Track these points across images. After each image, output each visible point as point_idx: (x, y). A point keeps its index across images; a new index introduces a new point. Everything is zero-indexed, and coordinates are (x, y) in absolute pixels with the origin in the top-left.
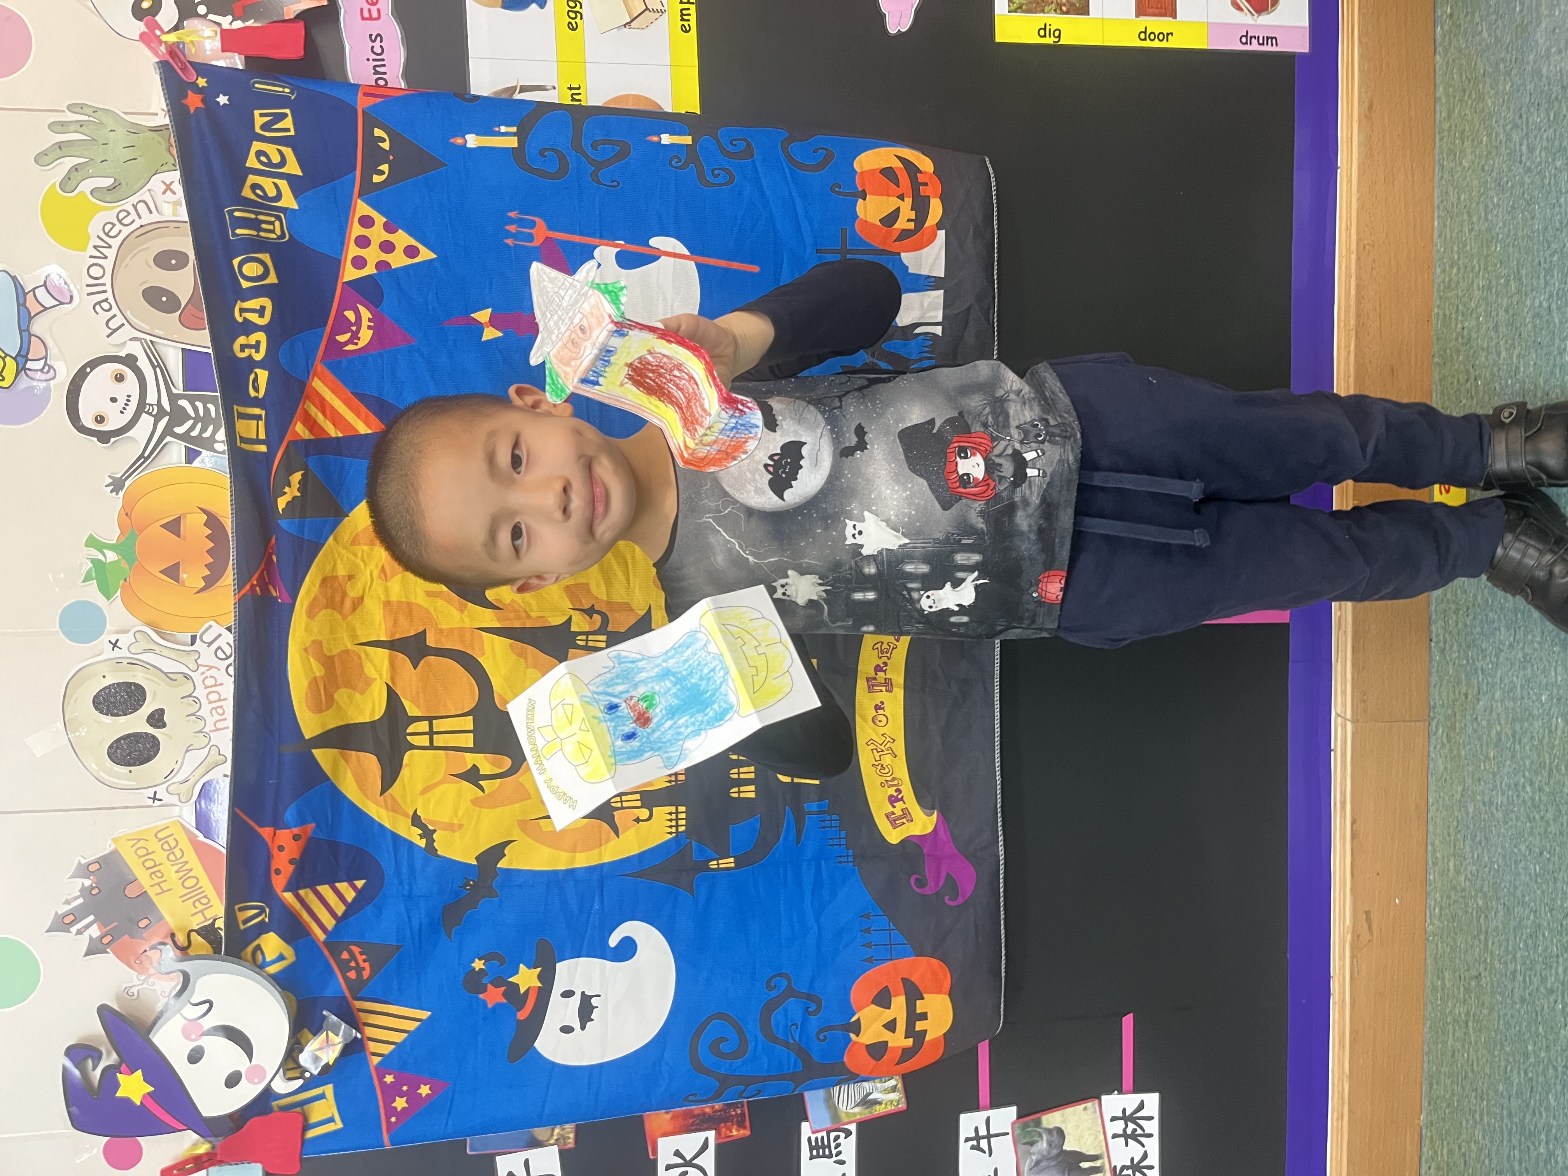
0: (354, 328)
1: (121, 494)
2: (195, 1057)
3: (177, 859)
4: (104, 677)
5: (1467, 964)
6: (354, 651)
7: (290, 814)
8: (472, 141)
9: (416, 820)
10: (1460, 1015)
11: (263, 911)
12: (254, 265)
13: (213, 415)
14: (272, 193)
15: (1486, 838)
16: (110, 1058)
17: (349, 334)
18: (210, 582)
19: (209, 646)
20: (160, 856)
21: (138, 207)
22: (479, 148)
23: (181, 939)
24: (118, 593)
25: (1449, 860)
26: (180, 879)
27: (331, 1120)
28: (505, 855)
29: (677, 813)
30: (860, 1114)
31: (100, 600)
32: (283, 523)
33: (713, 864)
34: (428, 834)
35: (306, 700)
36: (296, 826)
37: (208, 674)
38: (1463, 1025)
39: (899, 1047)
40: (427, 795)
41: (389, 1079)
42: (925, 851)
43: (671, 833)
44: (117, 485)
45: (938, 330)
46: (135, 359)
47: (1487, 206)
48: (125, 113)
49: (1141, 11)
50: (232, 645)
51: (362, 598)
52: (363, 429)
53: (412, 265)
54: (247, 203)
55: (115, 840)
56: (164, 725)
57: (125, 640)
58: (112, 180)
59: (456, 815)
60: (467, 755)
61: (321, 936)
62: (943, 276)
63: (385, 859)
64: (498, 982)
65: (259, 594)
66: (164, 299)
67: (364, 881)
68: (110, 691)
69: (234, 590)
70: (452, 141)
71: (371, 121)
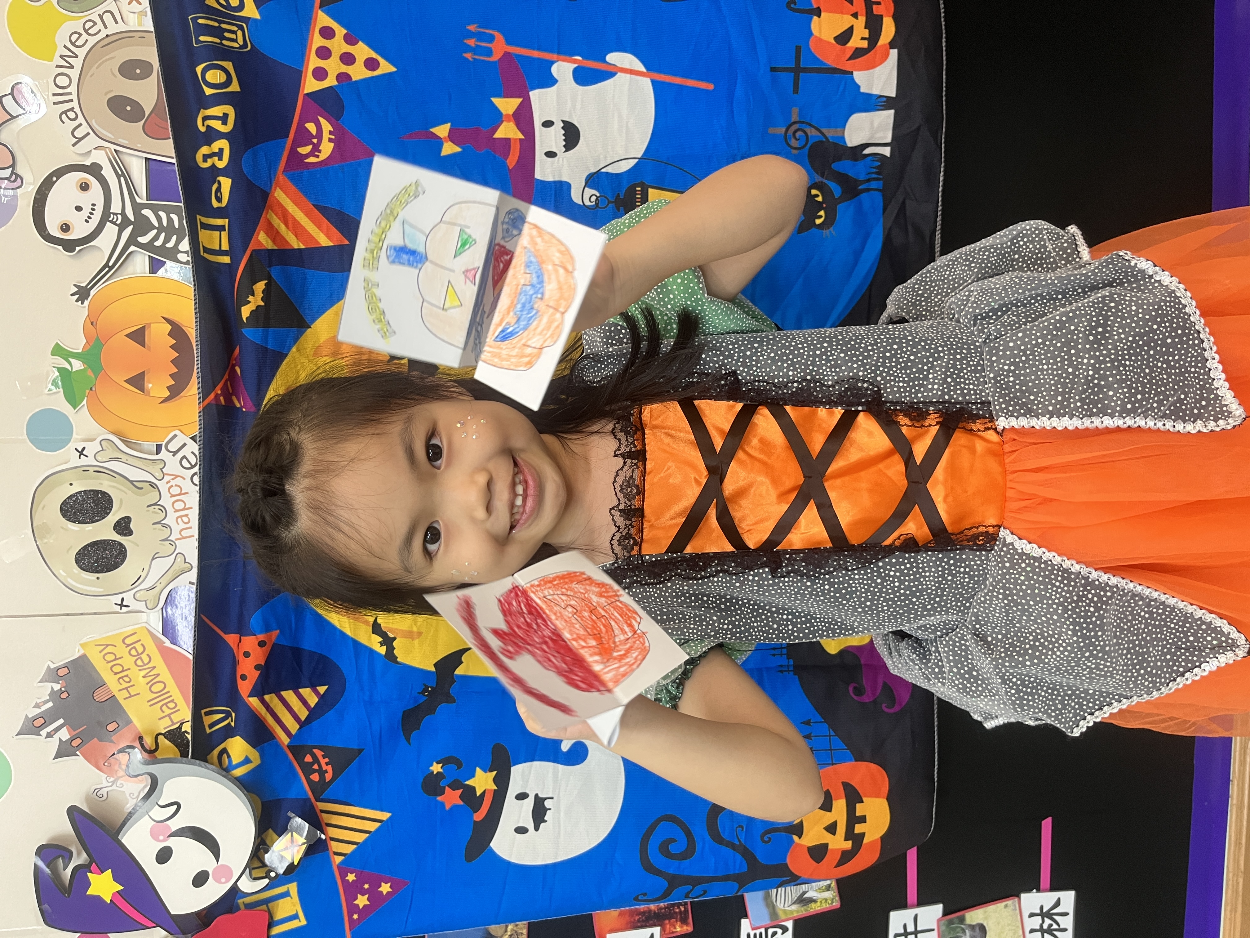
0: (315, 141)
1: (86, 303)
2: (164, 856)
3: (145, 665)
4: (71, 484)
7: (255, 620)
11: (228, 715)
12: (218, 72)
13: (177, 224)
14: (235, 3)
16: (80, 858)
17: (310, 147)
18: (175, 391)
19: (174, 455)
20: (128, 661)
21: (104, 17)
23: (149, 742)
24: (85, 402)
26: (148, 684)
27: (295, 917)
28: (462, 662)
30: (797, 912)
31: (65, 408)
32: (248, 333)
34: (388, 641)
36: (261, 633)
37: (173, 483)
39: (839, 849)
41: (351, 877)
42: (862, 661)
44: (82, 294)
45: (886, 151)
46: (101, 168)
50: (197, 453)
52: (324, 241)
53: (372, 78)
54: (210, 11)
55: (83, 645)
56: (130, 533)
57: (92, 448)
59: (415, 624)
61: (285, 740)
62: (893, 94)
63: (346, 666)
64: (456, 785)
65: (223, 403)
66: (129, 108)
67: (326, 687)
68: (77, 499)
69: (199, 399)
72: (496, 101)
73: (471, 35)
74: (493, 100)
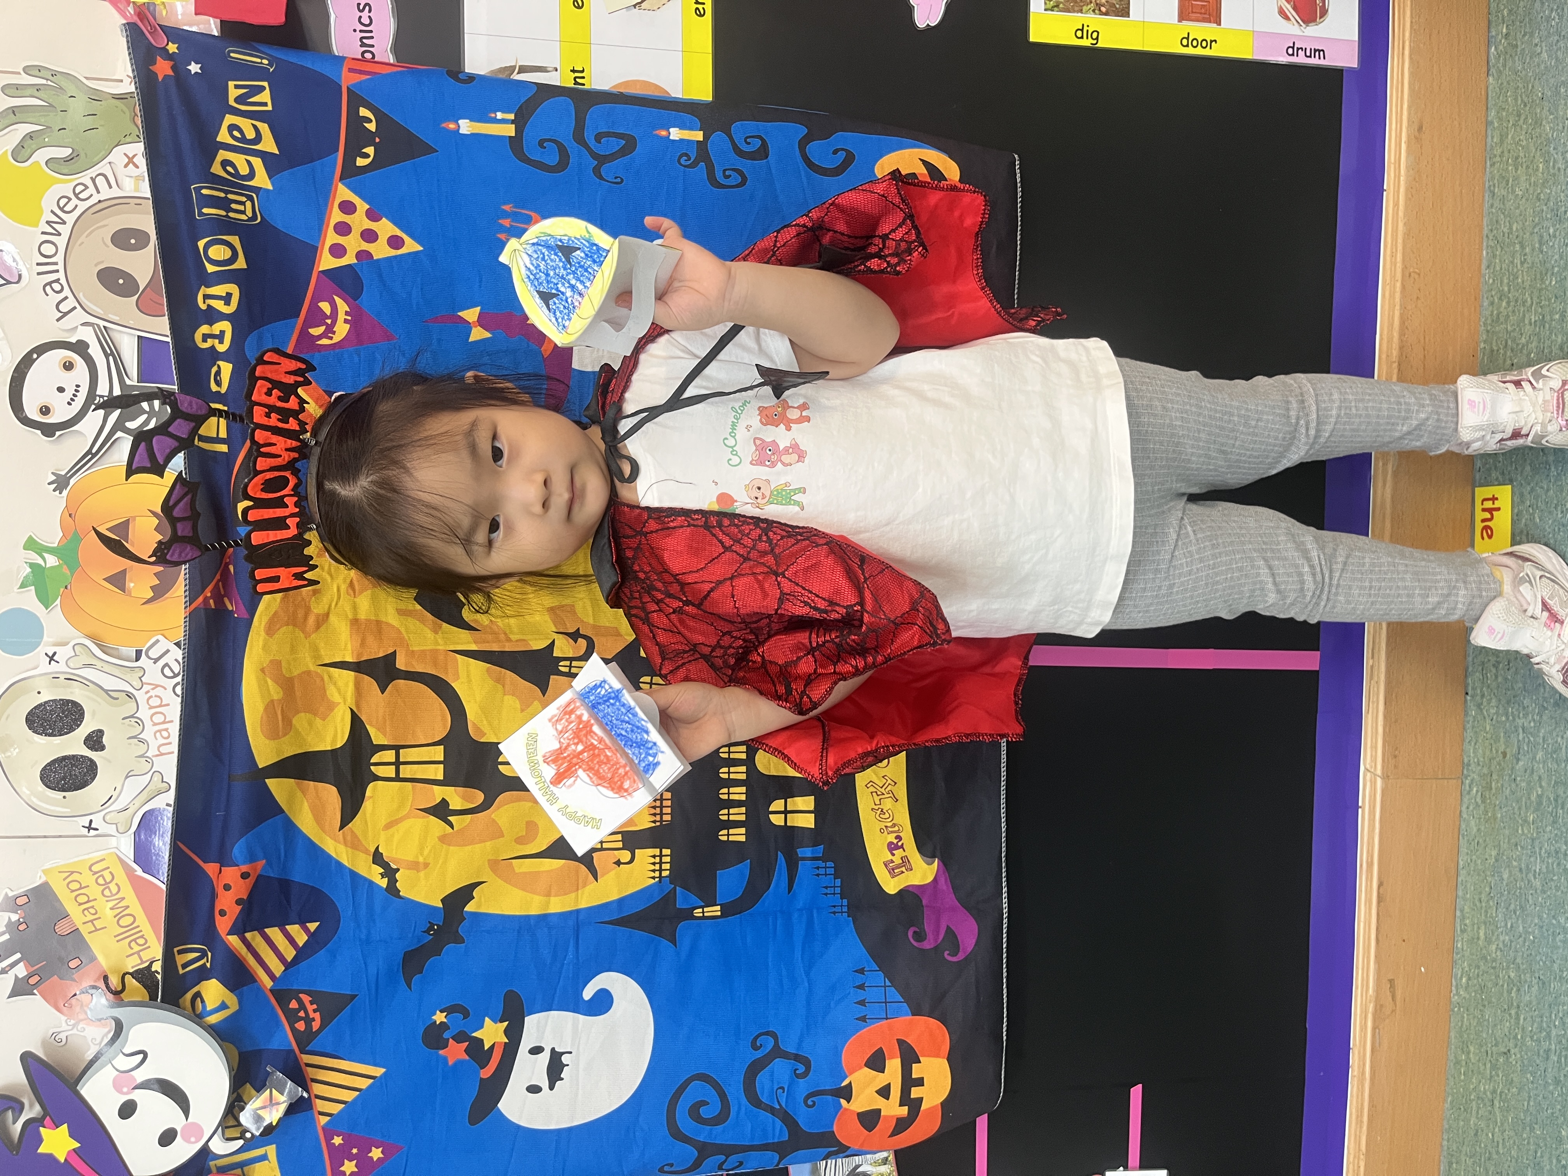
0: (329, 321)
1: (65, 493)
2: (127, 1111)
3: (113, 895)
4: (39, 693)
5: (1495, 1039)
6: (317, 673)
7: (238, 850)
8: (466, 127)
9: (378, 858)
10: (1485, 1093)
11: (204, 954)
12: (222, 247)
14: (244, 170)
15: (1521, 907)
16: (32, 1111)
17: (324, 327)
18: (159, 592)
19: (155, 663)
20: (94, 891)
21: (97, 181)
22: (473, 135)
23: (114, 981)
24: (58, 602)
25: (1479, 928)
26: (115, 917)
28: (473, 898)
29: (661, 856)
31: (37, 608)
33: (698, 913)
35: (261, 725)
36: (244, 863)
37: (152, 693)
38: (1488, 1104)
39: (893, 1117)
40: (391, 831)
41: (337, 1141)
42: (924, 902)
43: (654, 878)
44: (61, 483)
46: (87, 346)
47: (1541, 237)
48: (86, 78)
49: (1184, 15)
50: (181, 661)
51: (327, 615)
53: (396, 257)
54: (216, 180)
55: (45, 872)
56: (102, 748)
57: (63, 653)
58: (70, 151)
59: (422, 854)
60: (437, 788)
61: (268, 983)
63: (342, 902)
64: (460, 1037)
65: (213, 607)
66: (121, 281)
67: (318, 923)
68: (45, 708)
69: (186, 602)
70: (443, 125)
71: (356, 99)
73: (505, 212)
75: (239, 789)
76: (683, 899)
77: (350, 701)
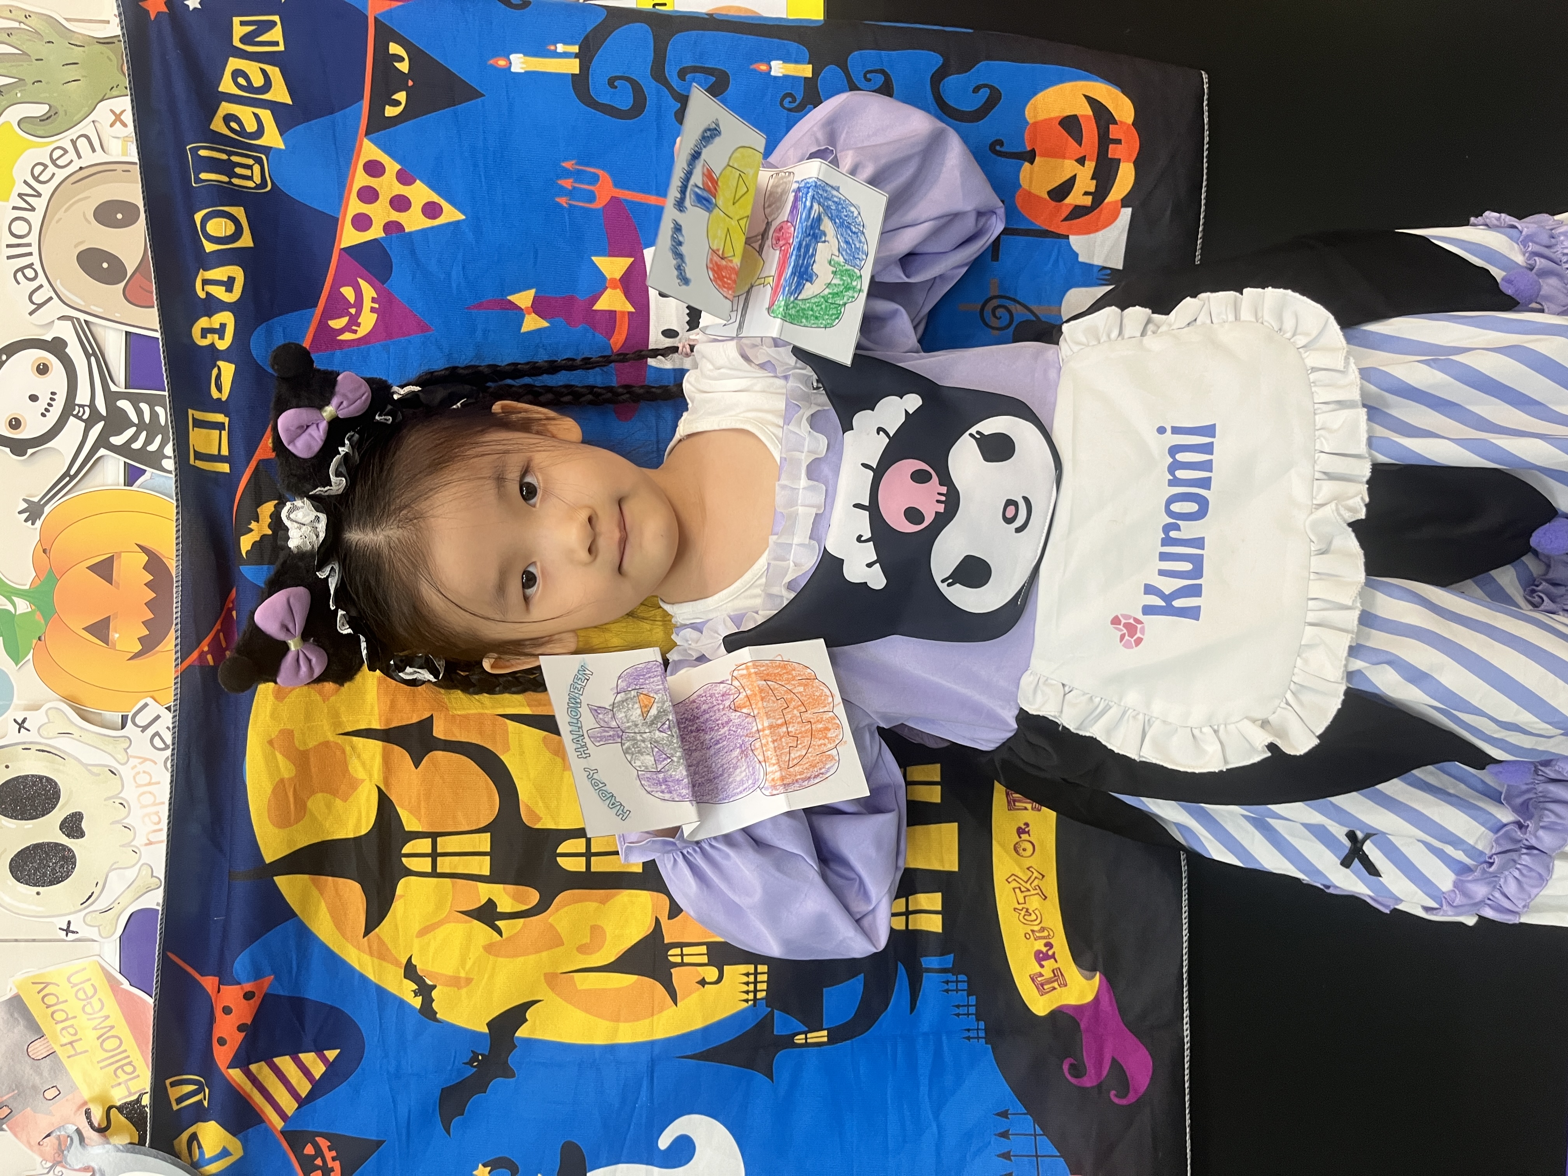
1: (38, 523)
3: (95, 1012)
4: (6, 766)
6: (337, 744)
7: (241, 964)
8: (519, 63)
11: (201, 1088)
12: (224, 222)
13: (163, 422)
14: (251, 126)
17: (347, 318)
18: (148, 645)
19: (143, 731)
20: (74, 1007)
21: (78, 143)
22: (527, 73)
23: (98, 1115)
24: (30, 656)
26: (98, 1038)
28: (527, 1020)
29: (756, 974)
31: (5, 663)
32: (247, 571)
33: (800, 1038)
35: (269, 810)
36: (248, 981)
37: (139, 768)
40: (426, 938)
42: (1082, 1026)
43: (747, 1001)
44: (33, 512)
46: (65, 345)
48: (66, 19)
50: (172, 732)
53: (432, 228)
54: (217, 139)
55: (17, 982)
56: (82, 834)
57: (34, 720)
58: (47, 108)
59: (463, 968)
60: (482, 886)
61: (278, 1123)
62: (1119, 266)
63: (366, 1023)
65: (211, 663)
66: (105, 265)
67: (339, 1050)
68: (16, 783)
69: (176, 659)
70: (491, 62)
71: (386, 33)
72: (598, 260)
73: (567, 174)
74: (593, 258)
75: (241, 888)
76: (783, 1023)
77: (377, 777)
